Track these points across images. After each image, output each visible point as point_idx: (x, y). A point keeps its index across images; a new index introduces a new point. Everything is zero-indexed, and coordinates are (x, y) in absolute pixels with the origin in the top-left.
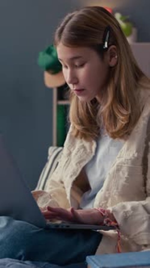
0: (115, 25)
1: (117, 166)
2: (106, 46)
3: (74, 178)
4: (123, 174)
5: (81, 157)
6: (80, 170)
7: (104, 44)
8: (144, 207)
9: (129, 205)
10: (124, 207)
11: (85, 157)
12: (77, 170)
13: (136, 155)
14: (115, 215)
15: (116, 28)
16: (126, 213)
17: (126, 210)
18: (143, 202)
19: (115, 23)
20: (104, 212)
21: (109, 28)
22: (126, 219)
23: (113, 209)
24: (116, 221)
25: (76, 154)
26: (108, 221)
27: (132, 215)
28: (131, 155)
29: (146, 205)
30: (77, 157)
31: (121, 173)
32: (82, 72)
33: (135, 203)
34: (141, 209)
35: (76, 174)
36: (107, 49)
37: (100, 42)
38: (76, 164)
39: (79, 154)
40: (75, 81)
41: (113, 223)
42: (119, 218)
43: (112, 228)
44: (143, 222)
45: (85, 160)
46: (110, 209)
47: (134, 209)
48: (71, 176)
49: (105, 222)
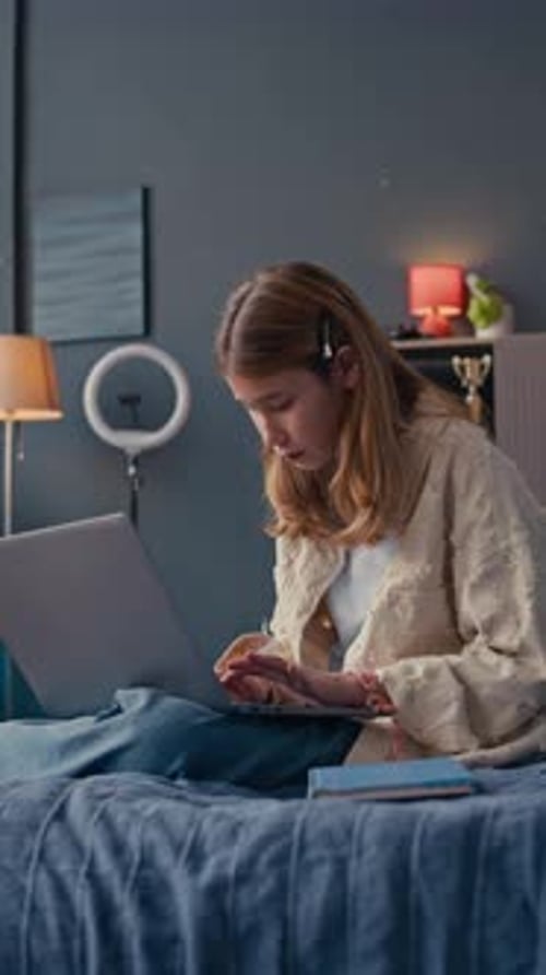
0: (338, 301)
1: (389, 595)
2: (328, 352)
3: (306, 618)
4: (404, 610)
5: (316, 571)
6: (317, 600)
7: (322, 351)
8: (455, 671)
9: (420, 665)
10: (409, 671)
11: (325, 572)
12: (312, 599)
13: (428, 569)
14: (388, 688)
15: (341, 307)
16: (412, 683)
17: (412, 677)
18: (454, 659)
19: (338, 296)
20: (368, 681)
21: (326, 314)
22: (411, 696)
23: (387, 673)
24: (389, 701)
25: (306, 565)
26: (375, 702)
27: (425, 687)
28: (418, 571)
29: (460, 664)
30: (306, 572)
31: (397, 609)
32: (290, 420)
33: (435, 660)
34: (446, 677)
35: (309, 609)
36: (331, 360)
37: (311, 348)
38: (309, 588)
39: (311, 565)
40: (282, 438)
41: (387, 707)
42: (396, 695)
43: (382, 713)
44: (448, 704)
45: (324, 578)
46: (380, 673)
47: (431, 674)
48: (300, 614)
49: (368, 703)
